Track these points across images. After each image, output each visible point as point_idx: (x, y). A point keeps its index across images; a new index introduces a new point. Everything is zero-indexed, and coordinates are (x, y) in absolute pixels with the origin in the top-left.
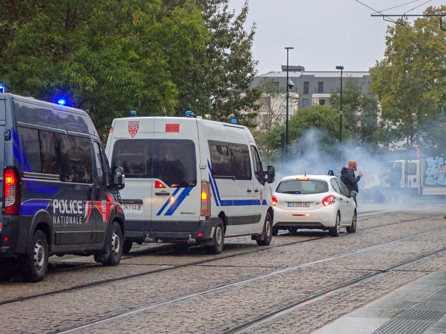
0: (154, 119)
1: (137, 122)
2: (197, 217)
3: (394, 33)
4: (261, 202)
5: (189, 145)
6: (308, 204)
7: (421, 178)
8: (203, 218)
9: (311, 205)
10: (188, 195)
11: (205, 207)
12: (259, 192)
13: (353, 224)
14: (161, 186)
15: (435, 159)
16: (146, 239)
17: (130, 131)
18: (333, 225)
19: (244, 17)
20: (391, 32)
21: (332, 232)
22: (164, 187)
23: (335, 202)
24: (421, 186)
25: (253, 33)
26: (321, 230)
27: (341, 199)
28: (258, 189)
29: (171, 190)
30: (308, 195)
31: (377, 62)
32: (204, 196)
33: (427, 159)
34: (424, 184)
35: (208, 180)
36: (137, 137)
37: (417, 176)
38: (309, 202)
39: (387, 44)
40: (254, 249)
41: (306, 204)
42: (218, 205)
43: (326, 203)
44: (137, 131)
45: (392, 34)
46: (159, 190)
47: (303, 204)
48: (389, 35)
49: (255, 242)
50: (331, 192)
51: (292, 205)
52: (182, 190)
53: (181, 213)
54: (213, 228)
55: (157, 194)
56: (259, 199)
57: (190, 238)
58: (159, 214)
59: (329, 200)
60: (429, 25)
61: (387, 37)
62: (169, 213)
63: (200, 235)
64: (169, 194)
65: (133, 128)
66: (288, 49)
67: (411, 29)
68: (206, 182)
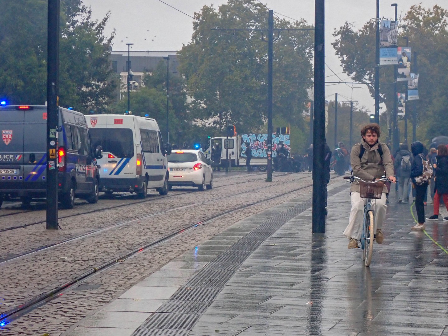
0: (107, 116)
1: (97, 118)
2: (135, 176)
3: (201, 19)
4: (163, 167)
5: (129, 132)
6: (184, 169)
7: (237, 152)
8: (138, 176)
9: (186, 170)
10: (129, 162)
11: (139, 169)
12: (162, 161)
13: (211, 183)
14: (111, 157)
15: (249, 136)
16: (103, 189)
17: (91, 123)
18: (201, 183)
19: (104, 24)
20: (198, 18)
21: (200, 188)
22: (113, 157)
23: (201, 168)
24: (237, 158)
25: (112, 37)
26: (192, 188)
27: (205, 166)
28: (159, 159)
29: (118, 159)
30: (184, 163)
31: (184, 45)
32: (139, 163)
33: (242, 136)
34: (240, 156)
35: (140, 153)
36: (97, 126)
37: (234, 150)
38: (185, 168)
39: (194, 28)
40: (158, 197)
41: (183, 169)
42: (145, 168)
43: (196, 168)
44: (96, 123)
45: (199, 20)
46: (111, 160)
47: (180, 169)
48: (196, 21)
49: (158, 193)
50: (199, 161)
51: (173, 170)
52: (125, 159)
53: (125, 173)
54: (143, 182)
55: (110, 162)
56: (162, 165)
57: (131, 188)
58: (111, 174)
59: (198, 166)
60: (233, 11)
61: (194, 23)
62: (117, 173)
63: (136, 186)
64: (116, 162)
65: (94, 121)
66: (129, 44)
67: (216, 15)
68: (140, 154)
